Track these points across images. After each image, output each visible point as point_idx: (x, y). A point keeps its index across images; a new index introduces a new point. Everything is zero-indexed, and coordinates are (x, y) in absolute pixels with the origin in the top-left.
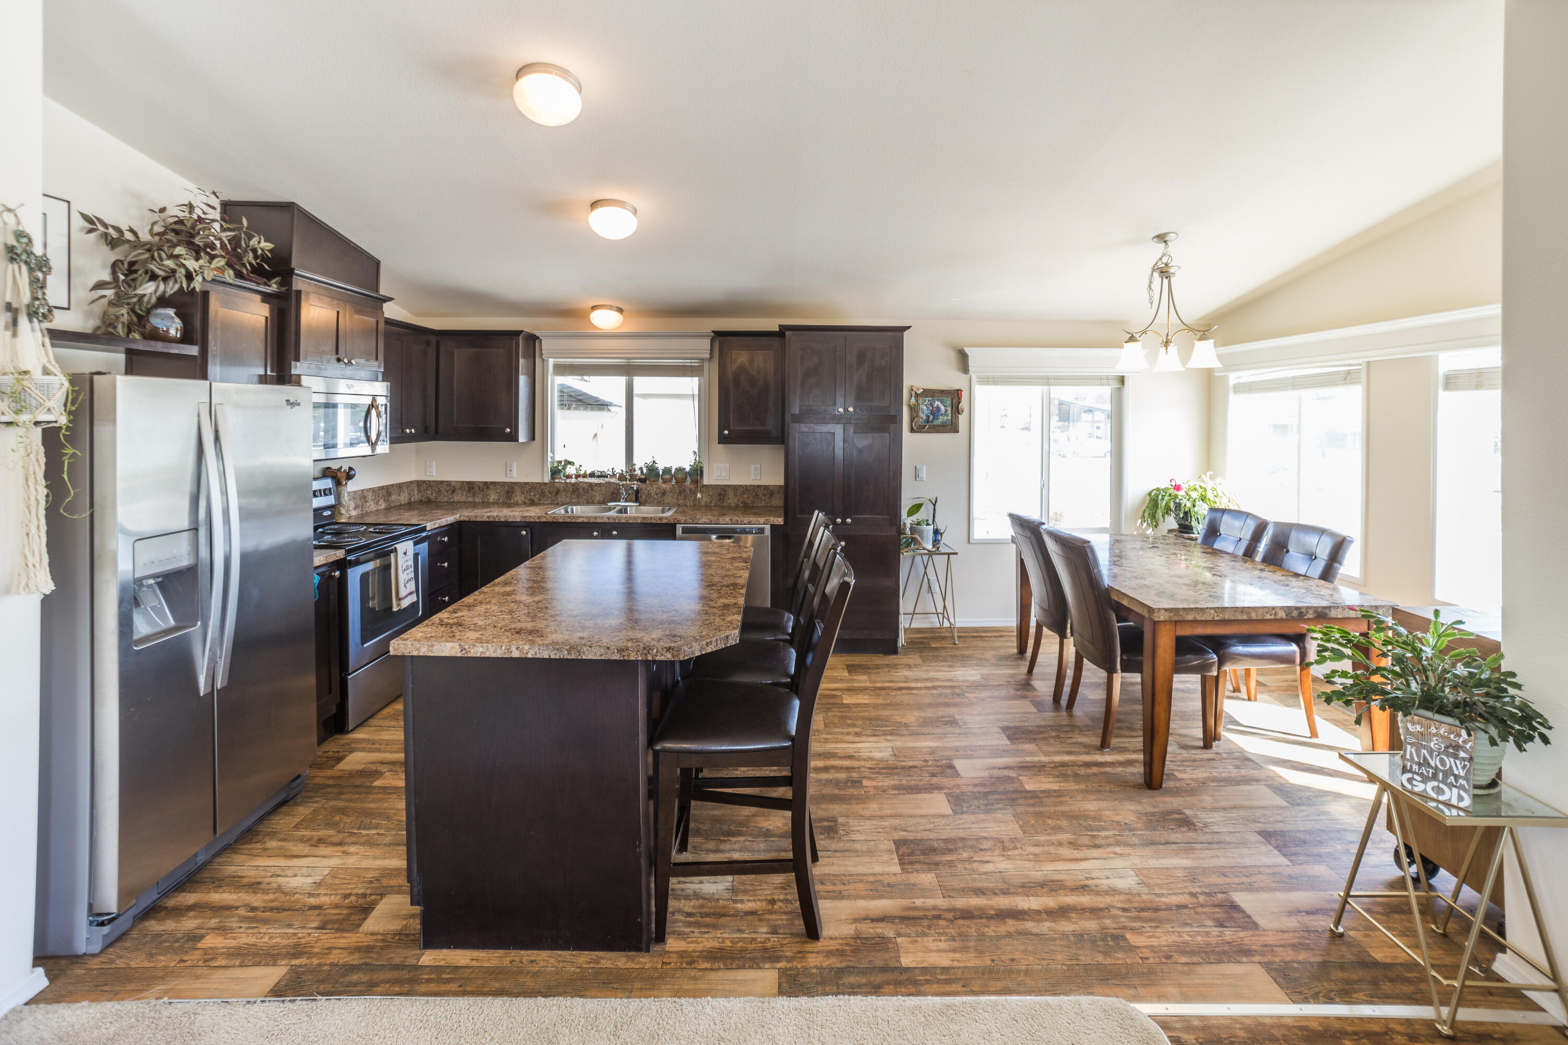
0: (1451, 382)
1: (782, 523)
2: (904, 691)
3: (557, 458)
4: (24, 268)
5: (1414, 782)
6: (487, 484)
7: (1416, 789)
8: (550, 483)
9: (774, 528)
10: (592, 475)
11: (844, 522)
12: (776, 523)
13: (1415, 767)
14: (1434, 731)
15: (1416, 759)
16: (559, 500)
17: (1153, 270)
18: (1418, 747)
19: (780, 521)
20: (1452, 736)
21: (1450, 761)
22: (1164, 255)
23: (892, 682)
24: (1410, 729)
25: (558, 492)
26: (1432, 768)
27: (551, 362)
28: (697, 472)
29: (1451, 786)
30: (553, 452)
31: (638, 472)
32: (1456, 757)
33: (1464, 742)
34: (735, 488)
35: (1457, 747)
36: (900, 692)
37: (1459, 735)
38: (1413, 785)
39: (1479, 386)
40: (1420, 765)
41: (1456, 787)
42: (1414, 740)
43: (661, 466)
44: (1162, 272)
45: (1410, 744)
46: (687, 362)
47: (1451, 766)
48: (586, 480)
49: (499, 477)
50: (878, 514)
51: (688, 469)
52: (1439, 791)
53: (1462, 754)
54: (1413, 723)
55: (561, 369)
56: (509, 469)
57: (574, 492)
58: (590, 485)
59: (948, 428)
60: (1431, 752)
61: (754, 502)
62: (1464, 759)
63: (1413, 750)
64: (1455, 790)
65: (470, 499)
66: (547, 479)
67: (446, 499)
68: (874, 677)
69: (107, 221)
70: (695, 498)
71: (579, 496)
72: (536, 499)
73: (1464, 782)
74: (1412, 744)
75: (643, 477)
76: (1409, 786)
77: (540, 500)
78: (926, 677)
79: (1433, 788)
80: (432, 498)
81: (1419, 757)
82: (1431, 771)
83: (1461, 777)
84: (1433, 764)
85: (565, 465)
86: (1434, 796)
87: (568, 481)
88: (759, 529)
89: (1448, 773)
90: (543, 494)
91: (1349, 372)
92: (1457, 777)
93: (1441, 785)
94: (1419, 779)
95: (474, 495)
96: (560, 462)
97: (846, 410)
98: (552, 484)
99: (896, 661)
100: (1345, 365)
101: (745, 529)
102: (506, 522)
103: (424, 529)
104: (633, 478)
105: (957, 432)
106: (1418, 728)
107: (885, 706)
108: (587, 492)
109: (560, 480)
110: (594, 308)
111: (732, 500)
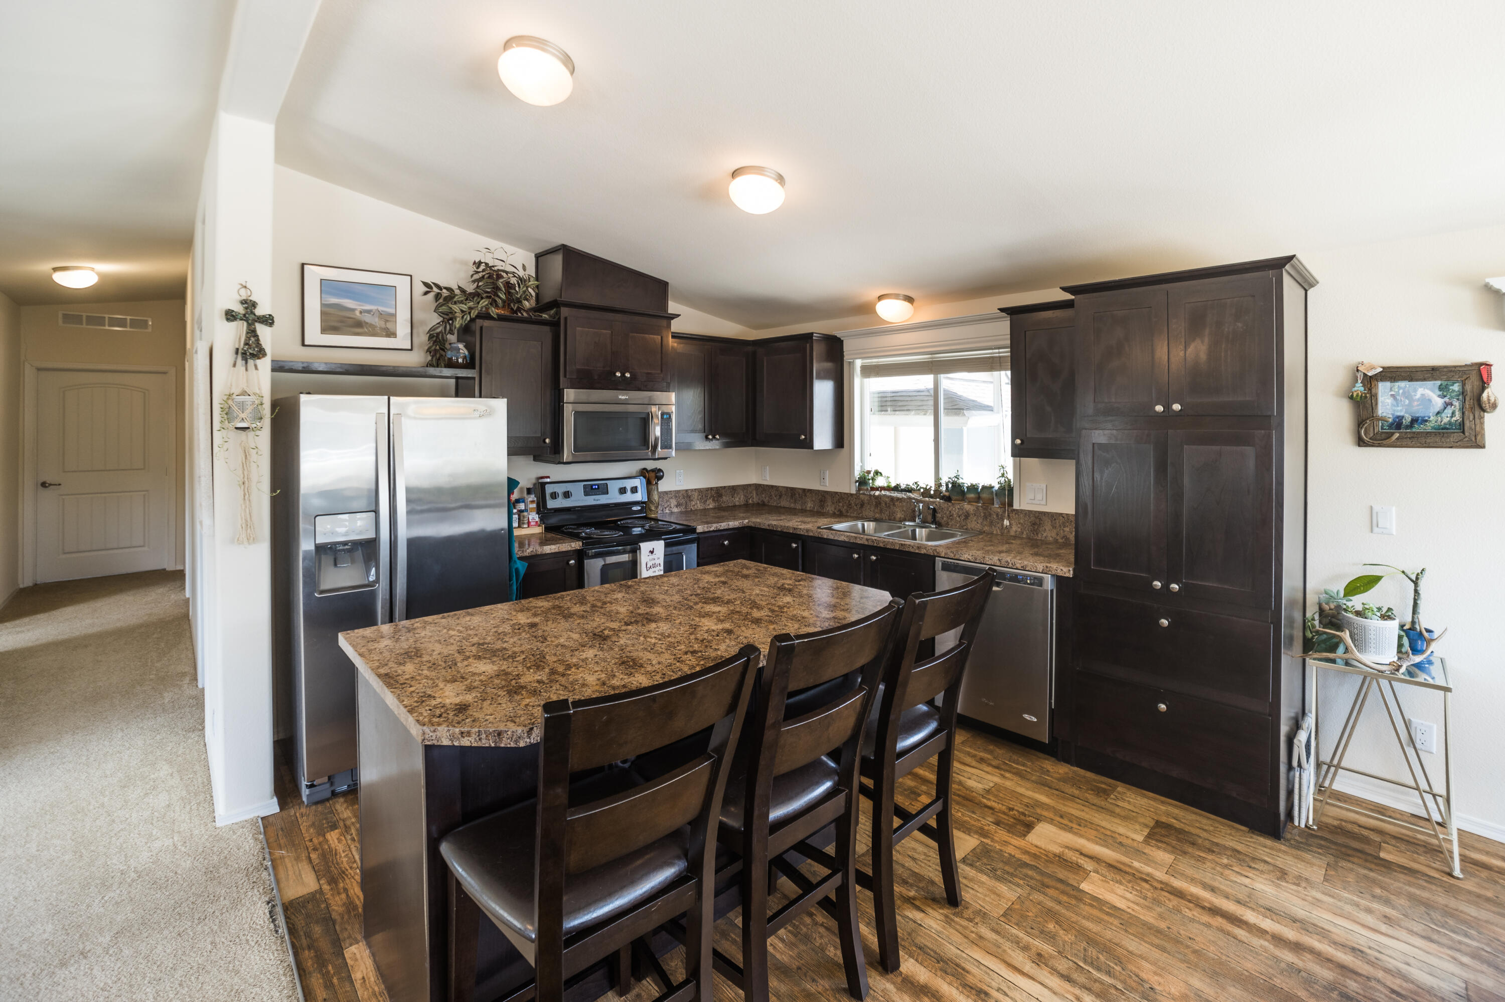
2: (1219, 921)
3: (867, 468)
4: (245, 324)
8: (856, 494)
19: (1067, 571)
23: (1213, 890)
27: (858, 363)
28: (1007, 491)
30: (862, 460)
31: (944, 488)
36: (1206, 918)
48: (888, 493)
55: (870, 371)
67: (775, 504)
68: (1185, 865)
69: (441, 285)
70: (1003, 524)
72: (844, 511)
75: (947, 494)
78: (1300, 913)
80: (766, 500)
95: (795, 502)
96: (869, 472)
98: (857, 496)
99: (1262, 853)
101: (1016, 575)
102: (782, 532)
103: (693, 530)
107: (1146, 931)
110: (880, 298)
111: (1048, 533)
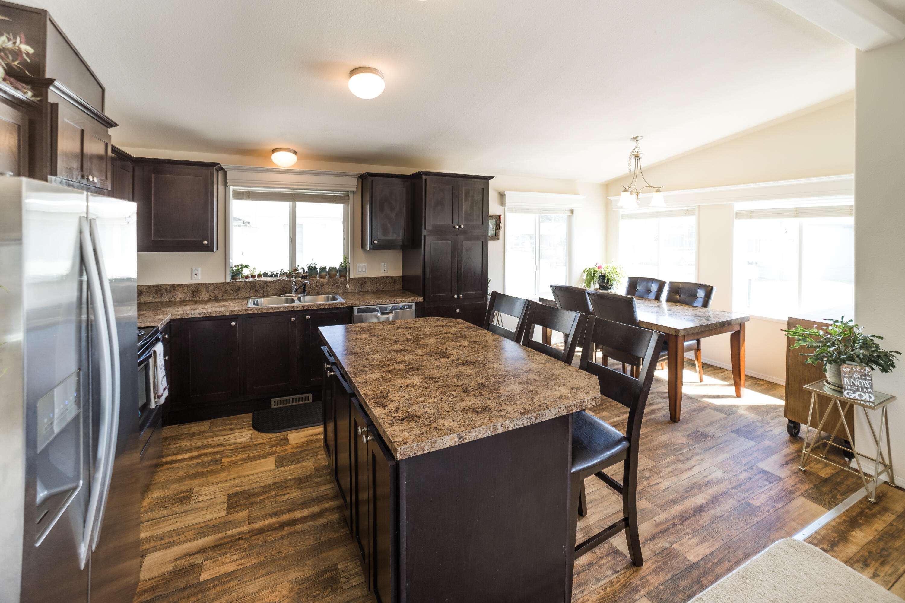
0: (739, 215)
1: (422, 301)
5: (850, 394)
6: (174, 287)
7: (851, 397)
9: (417, 304)
10: (265, 275)
11: (458, 296)
12: (419, 301)
13: (849, 387)
14: (855, 370)
15: (849, 384)
16: (240, 296)
17: (631, 155)
18: (849, 378)
20: (862, 371)
21: (863, 382)
22: (636, 147)
24: (844, 370)
25: (238, 289)
26: (856, 386)
29: (865, 393)
32: (865, 379)
33: (868, 372)
34: (371, 279)
35: (865, 375)
37: (865, 370)
38: (850, 396)
39: (751, 217)
40: (851, 386)
41: (867, 393)
42: (847, 375)
43: (318, 267)
44: (636, 156)
45: (845, 377)
46: (337, 194)
47: (864, 384)
49: (186, 280)
50: (476, 291)
51: (338, 268)
52: (861, 396)
53: (868, 378)
54: (845, 368)
56: (194, 273)
57: (252, 288)
58: (266, 282)
59: (494, 237)
60: (855, 379)
61: (383, 288)
62: (869, 380)
63: (847, 380)
64: (867, 394)
65: (157, 300)
66: (229, 280)
71: (256, 291)
73: (870, 390)
74: (846, 377)
76: (848, 396)
77: (223, 296)
79: (858, 395)
81: (850, 382)
82: (856, 388)
83: (869, 388)
84: (856, 384)
85: (242, 268)
86: (859, 398)
87: (247, 280)
88: (408, 306)
89: (864, 387)
90: (226, 291)
91: (688, 210)
92: (867, 388)
93: (862, 393)
94: (852, 392)
97: (460, 227)
100: (686, 207)
104: (297, 275)
105: (498, 240)
106: (848, 369)
108: (263, 288)
109: (240, 280)
